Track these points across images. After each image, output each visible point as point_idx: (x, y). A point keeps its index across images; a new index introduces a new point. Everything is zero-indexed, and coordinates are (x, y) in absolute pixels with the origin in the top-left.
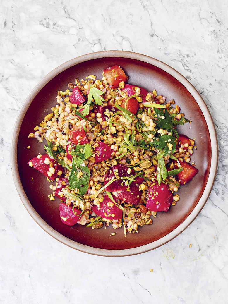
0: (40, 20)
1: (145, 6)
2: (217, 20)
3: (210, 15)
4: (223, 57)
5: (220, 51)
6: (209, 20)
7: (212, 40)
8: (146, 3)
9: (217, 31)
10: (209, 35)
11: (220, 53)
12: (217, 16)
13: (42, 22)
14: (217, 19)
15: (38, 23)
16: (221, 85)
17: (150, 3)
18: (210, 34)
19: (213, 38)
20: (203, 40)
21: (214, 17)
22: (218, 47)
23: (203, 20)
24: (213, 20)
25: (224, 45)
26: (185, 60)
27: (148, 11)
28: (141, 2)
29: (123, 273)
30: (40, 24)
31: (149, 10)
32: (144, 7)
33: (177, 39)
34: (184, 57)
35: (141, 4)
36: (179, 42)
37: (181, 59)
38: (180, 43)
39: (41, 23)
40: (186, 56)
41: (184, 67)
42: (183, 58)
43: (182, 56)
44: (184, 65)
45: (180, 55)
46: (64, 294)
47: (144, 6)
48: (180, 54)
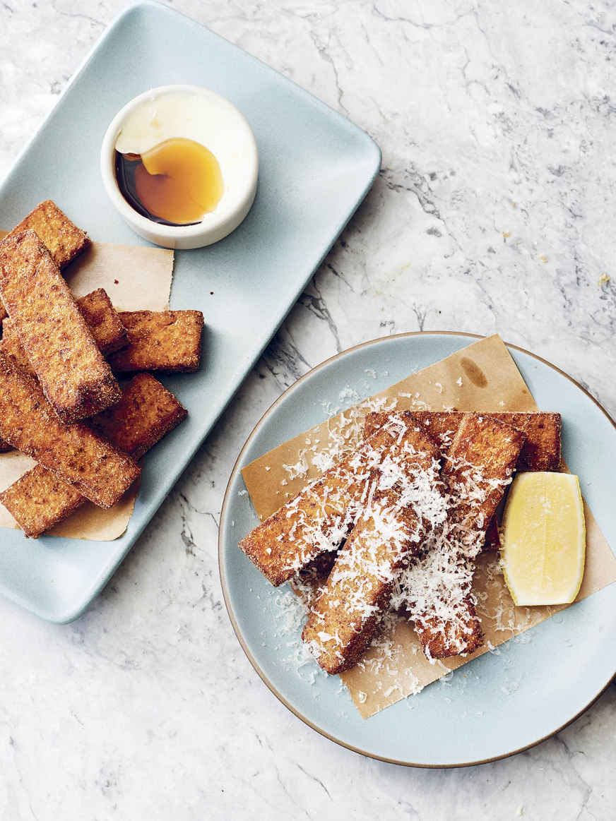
0: (53, 81)
1: (324, 48)
2: (511, 87)
3: (493, 72)
4: (524, 181)
5: (517, 165)
6: (488, 85)
7: (496, 137)
8: (326, 39)
9: (509, 114)
10: (488, 124)
11: (516, 170)
12: (509, 75)
13: (57, 88)
14: (510, 83)
15: (49, 88)
16: (519, 253)
17: (339, 41)
18: (490, 122)
19: (499, 132)
20: (472, 137)
21: (502, 78)
22: (512, 156)
23: (473, 86)
24: (500, 86)
25: (527, 149)
26: (425, 188)
27: (331, 61)
28: (315, 38)
29: (257, 737)
30: (52, 90)
31: (335, 59)
32: (322, 51)
33: (407, 134)
34: (422, 178)
35: (315, 43)
36: (410, 141)
37: (416, 185)
38: (413, 143)
39: (54, 88)
40: (427, 178)
41: (423, 205)
42: (419, 182)
43: (417, 178)
44: (422, 198)
45: (412, 174)
46: (102, 789)
47: (322, 49)
48: (413, 171)
